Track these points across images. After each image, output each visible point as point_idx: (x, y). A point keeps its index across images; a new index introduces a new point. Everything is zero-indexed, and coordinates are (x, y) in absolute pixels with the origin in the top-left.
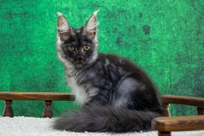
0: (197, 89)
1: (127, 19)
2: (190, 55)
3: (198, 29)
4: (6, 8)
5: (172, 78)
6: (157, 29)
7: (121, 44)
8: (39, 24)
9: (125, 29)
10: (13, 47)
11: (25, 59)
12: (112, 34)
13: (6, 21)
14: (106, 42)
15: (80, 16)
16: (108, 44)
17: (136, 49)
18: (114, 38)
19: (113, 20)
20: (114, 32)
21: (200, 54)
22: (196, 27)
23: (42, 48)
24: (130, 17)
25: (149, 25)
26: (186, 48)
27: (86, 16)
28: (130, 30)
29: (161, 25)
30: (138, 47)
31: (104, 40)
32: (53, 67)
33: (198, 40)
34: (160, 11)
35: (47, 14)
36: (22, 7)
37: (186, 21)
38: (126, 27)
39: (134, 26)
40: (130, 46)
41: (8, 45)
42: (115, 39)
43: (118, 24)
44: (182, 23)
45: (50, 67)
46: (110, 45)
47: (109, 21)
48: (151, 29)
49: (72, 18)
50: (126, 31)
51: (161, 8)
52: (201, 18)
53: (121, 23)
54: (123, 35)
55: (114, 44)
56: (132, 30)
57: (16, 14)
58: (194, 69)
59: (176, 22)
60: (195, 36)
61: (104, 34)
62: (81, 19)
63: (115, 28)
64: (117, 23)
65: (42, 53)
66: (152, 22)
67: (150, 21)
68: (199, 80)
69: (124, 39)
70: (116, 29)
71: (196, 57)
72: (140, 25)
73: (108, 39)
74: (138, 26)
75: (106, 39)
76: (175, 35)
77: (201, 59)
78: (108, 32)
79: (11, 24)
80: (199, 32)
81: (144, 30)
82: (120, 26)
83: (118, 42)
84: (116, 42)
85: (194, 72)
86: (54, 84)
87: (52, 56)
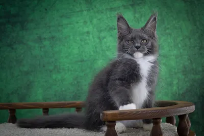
0: (202, 96)
2: (194, 67)
3: (200, 45)
4: (37, 34)
5: (180, 88)
6: (165, 47)
8: (64, 46)
10: (44, 66)
11: (54, 76)
13: (37, 45)
15: (99, 38)
21: (203, 66)
22: (199, 43)
23: (68, 67)
26: (191, 61)
27: (104, 38)
29: (169, 43)
32: (78, 82)
33: (201, 54)
34: (167, 31)
35: (72, 37)
36: (50, 32)
37: (190, 39)
41: (39, 65)
45: (76, 82)
48: (161, 46)
49: (92, 40)
51: (168, 29)
57: (45, 39)
58: (198, 79)
59: (181, 40)
60: (198, 50)
62: (100, 40)
65: (68, 70)
71: (200, 69)
76: (181, 51)
79: (41, 47)
80: (201, 48)
85: (199, 82)
86: (79, 96)
87: (77, 73)
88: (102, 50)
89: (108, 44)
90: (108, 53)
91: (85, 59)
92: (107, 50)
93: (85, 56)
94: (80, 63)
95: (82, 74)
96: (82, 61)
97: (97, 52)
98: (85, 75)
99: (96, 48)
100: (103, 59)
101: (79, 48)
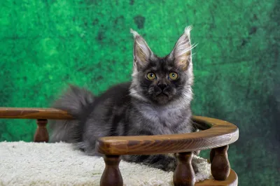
0: (209, 105)
1: (112, 6)
2: (200, 57)
3: (211, 22)
6: (154, 21)
7: (104, 41)
9: (109, 21)
12: (91, 27)
14: (82, 38)
16: (86, 41)
17: (125, 48)
18: (93, 32)
19: (93, 8)
20: (94, 24)
21: (214, 57)
22: (209, 19)
24: (117, 4)
25: (144, 16)
28: (116, 22)
29: (160, 15)
30: (127, 46)
31: (79, 35)
32: (6, 73)
33: (211, 37)
37: (195, 11)
38: (111, 17)
39: (122, 17)
40: (116, 44)
42: (96, 34)
43: (100, 14)
44: (190, 12)
45: (2, 73)
46: (89, 42)
47: (88, 9)
48: (146, 20)
49: (34, 4)
50: (111, 23)
52: (215, 7)
53: (104, 12)
54: (106, 29)
55: (94, 42)
56: (120, 22)
58: (205, 77)
59: (181, 12)
60: (207, 31)
61: (80, 26)
62: (47, 5)
63: (95, 18)
64: (99, 11)
66: (148, 11)
67: (145, 10)
68: (212, 93)
69: (108, 34)
70: (97, 20)
71: (208, 61)
72: (131, 15)
73: (86, 34)
74: (128, 17)
75: (82, 35)
77: (214, 64)
78: (86, 24)
80: (212, 27)
81: (137, 22)
82: (102, 15)
83: (100, 38)
84: (96, 38)
85: (205, 81)
86: (7, 96)
87: (5, 57)
88: (50, 22)
89: (60, 12)
90: (59, 27)
91: (21, 34)
92: (57, 22)
93: (21, 30)
94: (10, 41)
95: (14, 60)
96: (15, 38)
97: (40, 24)
98: (17, 61)
99: (39, 17)
100: (50, 37)
101: (10, 15)
